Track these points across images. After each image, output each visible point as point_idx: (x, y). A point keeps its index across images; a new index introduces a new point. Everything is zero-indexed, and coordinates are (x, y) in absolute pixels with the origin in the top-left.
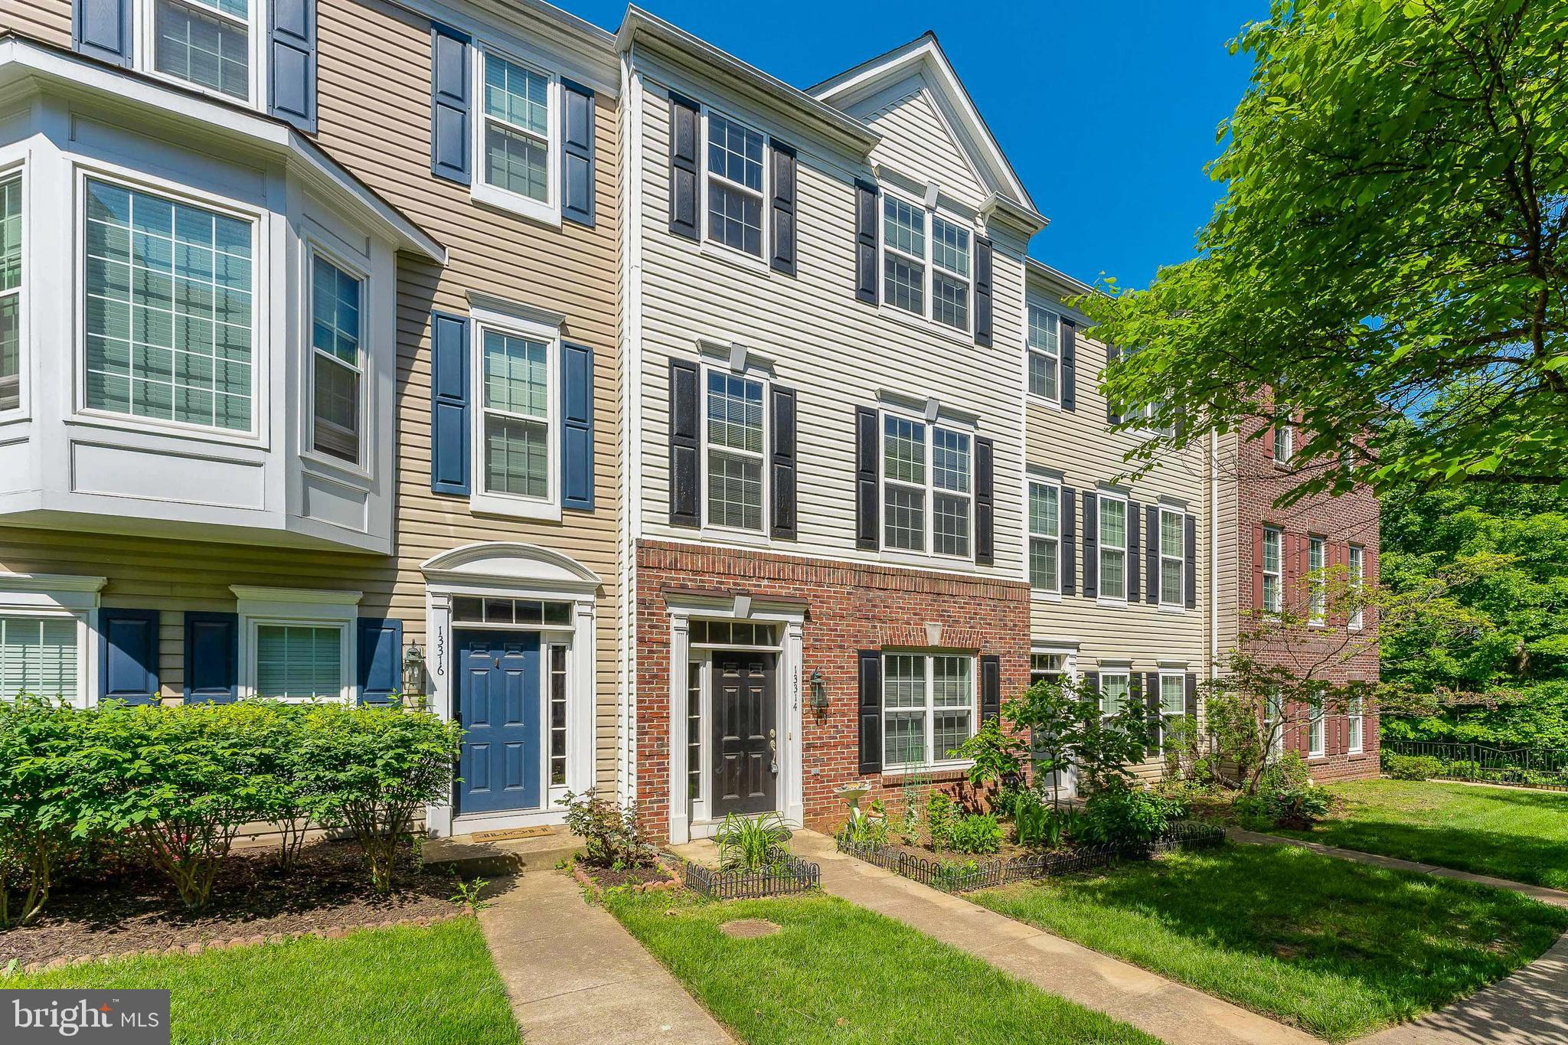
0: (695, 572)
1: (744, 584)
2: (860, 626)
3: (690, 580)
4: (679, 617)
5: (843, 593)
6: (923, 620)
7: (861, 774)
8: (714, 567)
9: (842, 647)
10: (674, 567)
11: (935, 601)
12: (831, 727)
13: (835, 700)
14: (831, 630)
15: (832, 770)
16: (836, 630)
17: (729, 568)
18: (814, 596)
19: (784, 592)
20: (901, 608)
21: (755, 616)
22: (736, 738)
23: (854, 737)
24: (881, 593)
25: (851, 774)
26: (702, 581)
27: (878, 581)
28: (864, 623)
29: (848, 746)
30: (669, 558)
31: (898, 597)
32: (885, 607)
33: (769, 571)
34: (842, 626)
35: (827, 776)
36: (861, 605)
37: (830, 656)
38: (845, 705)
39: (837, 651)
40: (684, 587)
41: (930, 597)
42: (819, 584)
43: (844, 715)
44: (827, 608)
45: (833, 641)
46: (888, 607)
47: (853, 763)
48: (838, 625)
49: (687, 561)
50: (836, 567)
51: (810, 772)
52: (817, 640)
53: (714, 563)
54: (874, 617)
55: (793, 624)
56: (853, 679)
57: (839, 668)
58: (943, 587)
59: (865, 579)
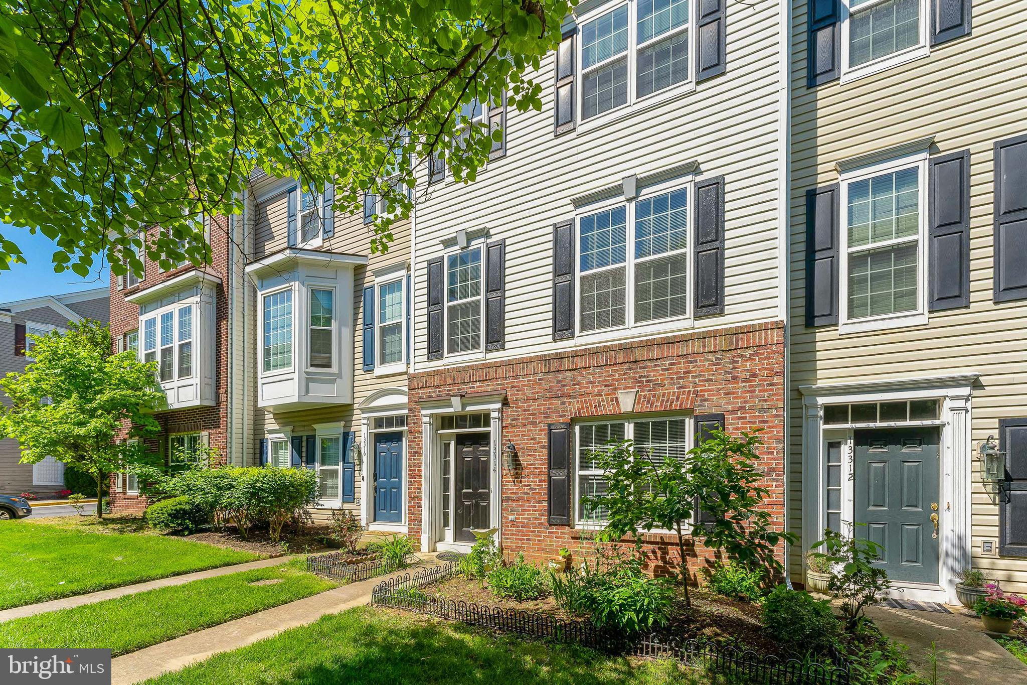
0: (436, 387)
1: (464, 388)
2: (550, 404)
3: (434, 392)
4: (426, 416)
5: (535, 380)
6: (615, 389)
7: (550, 525)
8: (446, 381)
9: (534, 423)
10: (425, 387)
11: (630, 369)
12: (525, 485)
13: (528, 465)
14: (525, 411)
15: (526, 519)
16: (529, 410)
17: (454, 379)
18: (512, 387)
19: (489, 388)
20: (591, 383)
21: (469, 408)
22: (471, 491)
23: (545, 494)
24: (570, 374)
25: (541, 524)
26: (440, 391)
27: (566, 364)
28: (554, 401)
29: (539, 501)
30: (423, 380)
31: (588, 374)
32: (574, 385)
33: (480, 376)
34: (534, 406)
35: (521, 523)
36: (551, 387)
37: (525, 431)
38: (537, 468)
39: (529, 427)
40: (431, 397)
41: (626, 366)
42: (516, 377)
43: (536, 476)
44: (522, 394)
45: (526, 419)
46: (577, 384)
47: (543, 515)
48: (530, 406)
49: (431, 381)
50: (530, 361)
51: (508, 518)
52: (513, 420)
53: (446, 379)
54: (563, 395)
55: (494, 410)
56: (544, 447)
57: (531, 439)
58: (640, 354)
59: (555, 365)
